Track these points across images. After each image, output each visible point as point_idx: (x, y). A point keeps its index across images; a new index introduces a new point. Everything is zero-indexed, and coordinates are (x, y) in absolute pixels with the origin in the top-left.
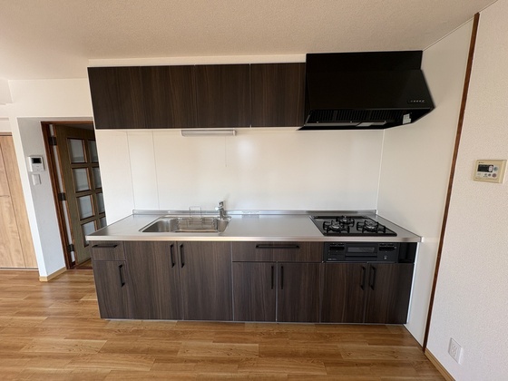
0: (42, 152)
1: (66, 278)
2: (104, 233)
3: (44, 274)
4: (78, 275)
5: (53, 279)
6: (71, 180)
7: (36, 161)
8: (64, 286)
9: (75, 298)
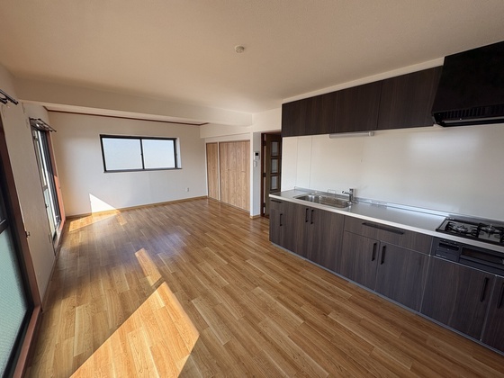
0: (259, 150)
1: (260, 220)
2: (279, 195)
3: (252, 215)
4: (265, 220)
5: (255, 218)
6: (269, 166)
7: (257, 154)
8: (258, 223)
9: (262, 230)
